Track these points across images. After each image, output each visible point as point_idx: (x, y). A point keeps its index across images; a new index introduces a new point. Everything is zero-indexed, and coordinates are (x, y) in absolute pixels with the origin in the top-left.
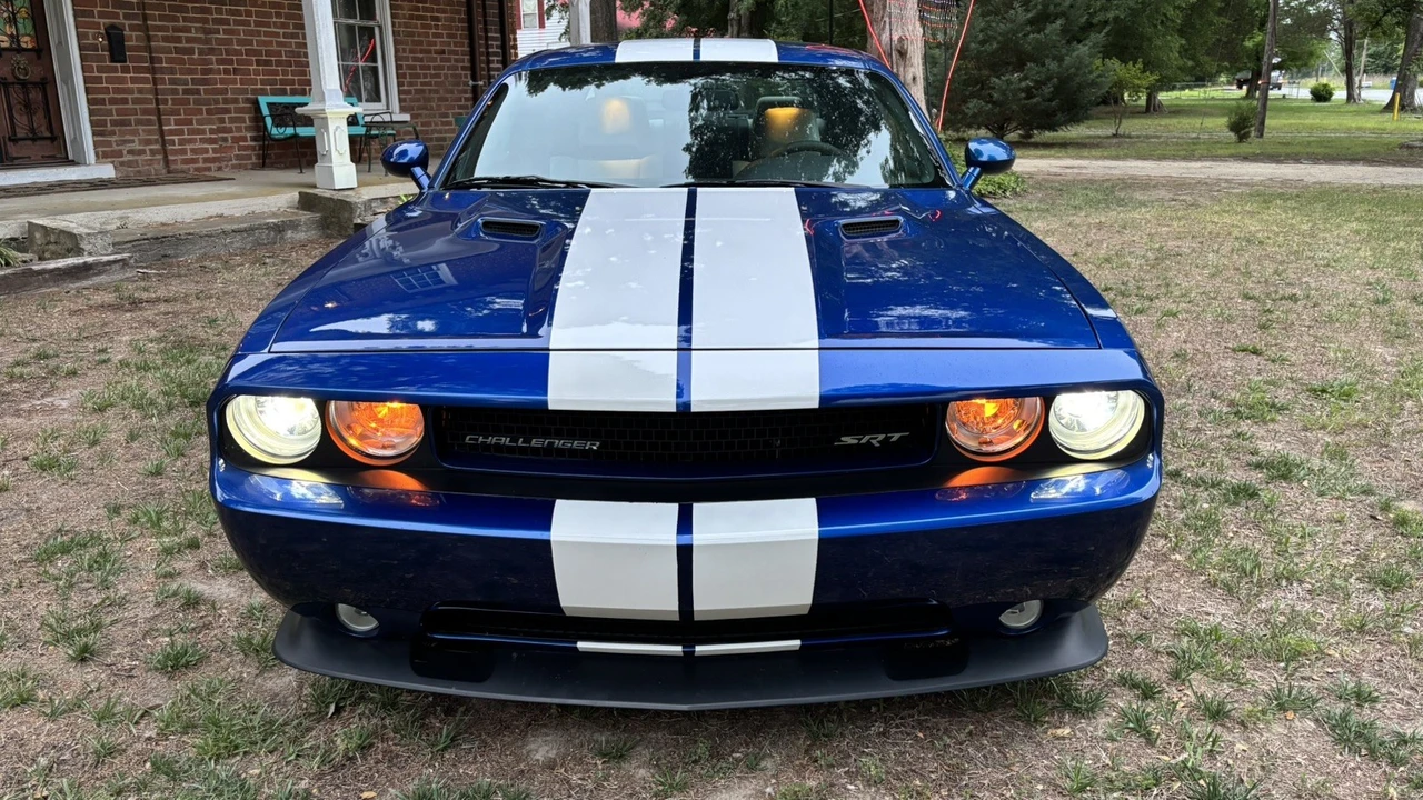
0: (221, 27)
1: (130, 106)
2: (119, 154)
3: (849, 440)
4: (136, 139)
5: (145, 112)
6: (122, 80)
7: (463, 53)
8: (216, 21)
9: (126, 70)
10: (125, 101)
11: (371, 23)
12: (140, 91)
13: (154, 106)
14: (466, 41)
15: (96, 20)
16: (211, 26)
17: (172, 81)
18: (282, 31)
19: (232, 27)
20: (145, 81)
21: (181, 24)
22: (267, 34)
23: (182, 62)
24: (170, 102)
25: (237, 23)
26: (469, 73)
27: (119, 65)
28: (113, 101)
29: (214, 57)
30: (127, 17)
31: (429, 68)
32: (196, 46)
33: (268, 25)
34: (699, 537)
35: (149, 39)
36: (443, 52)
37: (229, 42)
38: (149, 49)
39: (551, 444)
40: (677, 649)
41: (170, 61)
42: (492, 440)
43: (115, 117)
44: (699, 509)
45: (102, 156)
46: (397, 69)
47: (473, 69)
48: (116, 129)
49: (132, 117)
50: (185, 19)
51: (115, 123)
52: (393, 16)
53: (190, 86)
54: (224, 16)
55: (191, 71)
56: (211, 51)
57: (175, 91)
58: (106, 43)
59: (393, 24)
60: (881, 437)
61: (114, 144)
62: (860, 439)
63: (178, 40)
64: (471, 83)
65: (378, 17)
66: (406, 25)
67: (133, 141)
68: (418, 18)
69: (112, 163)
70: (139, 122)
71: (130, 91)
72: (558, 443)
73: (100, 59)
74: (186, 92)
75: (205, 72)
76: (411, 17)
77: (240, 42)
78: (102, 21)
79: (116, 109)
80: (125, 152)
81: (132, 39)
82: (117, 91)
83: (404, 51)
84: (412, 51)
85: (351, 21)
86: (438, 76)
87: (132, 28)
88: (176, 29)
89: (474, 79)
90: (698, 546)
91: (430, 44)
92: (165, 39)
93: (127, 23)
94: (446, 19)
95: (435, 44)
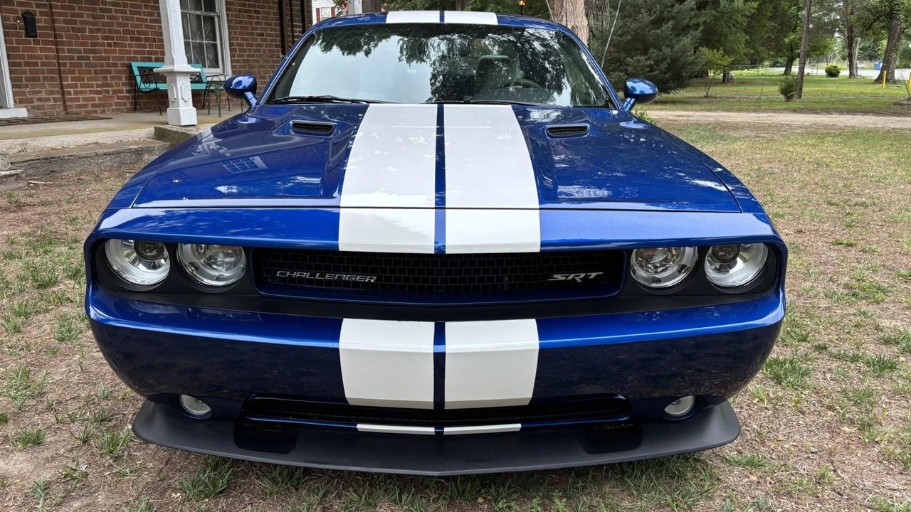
0: (106, 14)
1: (40, 67)
2: (31, 101)
3: (559, 277)
4: (43, 90)
5: (50, 72)
6: (33, 50)
7: (276, 36)
8: (102, 10)
9: (37, 42)
10: (36, 64)
11: (212, 14)
12: (47, 57)
13: (57, 67)
14: (278, 28)
15: (16, 8)
16: (98, 13)
17: (70, 51)
18: (149, 18)
19: (114, 14)
20: (50, 50)
21: (77, 11)
22: (138, 20)
23: (77, 37)
24: (68, 65)
25: (117, 11)
26: (280, 49)
27: (32, 39)
28: (27, 64)
29: (100, 35)
30: (38, 6)
31: (252, 45)
32: (87, 27)
33: (139, 13)
34: (450, 347)
35: (53, 21)
36: (262, 35)
37: (111, 24)
38: (54, 29)
39: (340, 278)
40: (431, 430)
41: (69, 37)
42: (296, 274)
43: (28, 75)
44: (450, 327)
45: (18, 102)
46: (230, 46)
47: (282, 47)
48: (29, 83)
49: (41, 75)
50: (80, 8)
51: (28, 79)
52: (228, 9)
53: (83, 54)
54: (108, 7)
55: (83, 44)
56: (98, 30)
57: (72, 58)
58: (22, 23)
59: (228, 15)
60: (583, 275)
61: (27, 94)
62: (567, 277)
63: (75, 22)
64: (282, 55)
65: (217, 10)
66: (237, 16)
67: (41, 92)
68: (245, 11)
69: (26, 107)
70: (46, 79)
71: (39, 57)
72: (345, 277)
73: (18, 35)
74: (79, 58)
75: (93, 44)
76: (240, 11)
77: (118, 25)
78: (20, 8)
79: (30, 70)
80: (35, 100)
81: (42, 21)
82: (30, 57)
83: (235, 33)
84: (240, 34)
85: (199, 13)
86: (259, 51)
87: (41, 14)
88: (72, 15)
89: (283, 53)
90: (449, 354)
91: (253, 29)
92: (65, 22)
93: (38, 10)
94: (265, 13)
95: (257, 29)
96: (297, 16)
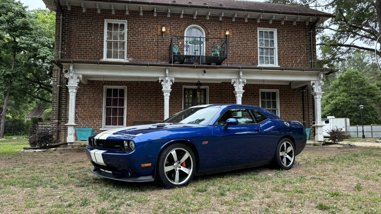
3: (116, 146)
7: (301, 115)
11: (275, 109)
14: (302, 112)
26: (302, 119)
31: (290, 118)
36: (295, 114)
40: (104, 170)
47: (304, 118)
52: (280, 107)
59: (280, 109)
64: (303, 122)
65: (277, 108)
66: (284, 109)
68: (287, 107)
76: (285, 107)
83: (283, 114)
84: (285, 115)
85: (269, 109)
86: (293, 120)
89: (304, 121)
91: (291, 113)
94: (296, 107)
95: (292, 113)
96: (311, 107)
